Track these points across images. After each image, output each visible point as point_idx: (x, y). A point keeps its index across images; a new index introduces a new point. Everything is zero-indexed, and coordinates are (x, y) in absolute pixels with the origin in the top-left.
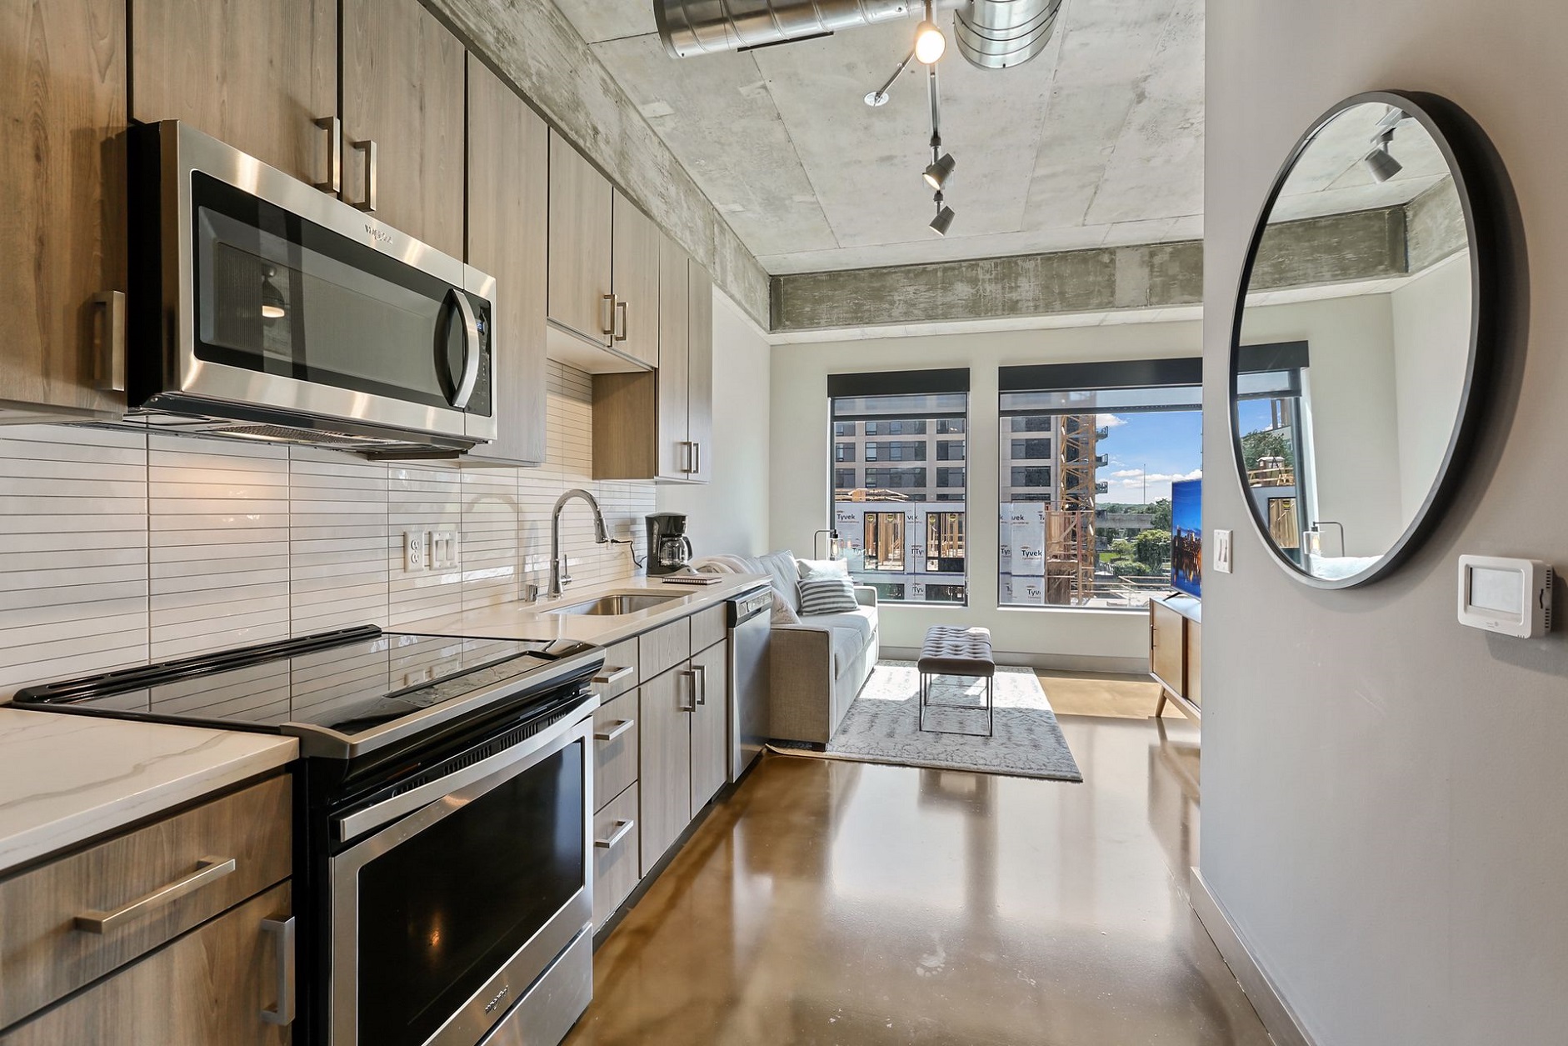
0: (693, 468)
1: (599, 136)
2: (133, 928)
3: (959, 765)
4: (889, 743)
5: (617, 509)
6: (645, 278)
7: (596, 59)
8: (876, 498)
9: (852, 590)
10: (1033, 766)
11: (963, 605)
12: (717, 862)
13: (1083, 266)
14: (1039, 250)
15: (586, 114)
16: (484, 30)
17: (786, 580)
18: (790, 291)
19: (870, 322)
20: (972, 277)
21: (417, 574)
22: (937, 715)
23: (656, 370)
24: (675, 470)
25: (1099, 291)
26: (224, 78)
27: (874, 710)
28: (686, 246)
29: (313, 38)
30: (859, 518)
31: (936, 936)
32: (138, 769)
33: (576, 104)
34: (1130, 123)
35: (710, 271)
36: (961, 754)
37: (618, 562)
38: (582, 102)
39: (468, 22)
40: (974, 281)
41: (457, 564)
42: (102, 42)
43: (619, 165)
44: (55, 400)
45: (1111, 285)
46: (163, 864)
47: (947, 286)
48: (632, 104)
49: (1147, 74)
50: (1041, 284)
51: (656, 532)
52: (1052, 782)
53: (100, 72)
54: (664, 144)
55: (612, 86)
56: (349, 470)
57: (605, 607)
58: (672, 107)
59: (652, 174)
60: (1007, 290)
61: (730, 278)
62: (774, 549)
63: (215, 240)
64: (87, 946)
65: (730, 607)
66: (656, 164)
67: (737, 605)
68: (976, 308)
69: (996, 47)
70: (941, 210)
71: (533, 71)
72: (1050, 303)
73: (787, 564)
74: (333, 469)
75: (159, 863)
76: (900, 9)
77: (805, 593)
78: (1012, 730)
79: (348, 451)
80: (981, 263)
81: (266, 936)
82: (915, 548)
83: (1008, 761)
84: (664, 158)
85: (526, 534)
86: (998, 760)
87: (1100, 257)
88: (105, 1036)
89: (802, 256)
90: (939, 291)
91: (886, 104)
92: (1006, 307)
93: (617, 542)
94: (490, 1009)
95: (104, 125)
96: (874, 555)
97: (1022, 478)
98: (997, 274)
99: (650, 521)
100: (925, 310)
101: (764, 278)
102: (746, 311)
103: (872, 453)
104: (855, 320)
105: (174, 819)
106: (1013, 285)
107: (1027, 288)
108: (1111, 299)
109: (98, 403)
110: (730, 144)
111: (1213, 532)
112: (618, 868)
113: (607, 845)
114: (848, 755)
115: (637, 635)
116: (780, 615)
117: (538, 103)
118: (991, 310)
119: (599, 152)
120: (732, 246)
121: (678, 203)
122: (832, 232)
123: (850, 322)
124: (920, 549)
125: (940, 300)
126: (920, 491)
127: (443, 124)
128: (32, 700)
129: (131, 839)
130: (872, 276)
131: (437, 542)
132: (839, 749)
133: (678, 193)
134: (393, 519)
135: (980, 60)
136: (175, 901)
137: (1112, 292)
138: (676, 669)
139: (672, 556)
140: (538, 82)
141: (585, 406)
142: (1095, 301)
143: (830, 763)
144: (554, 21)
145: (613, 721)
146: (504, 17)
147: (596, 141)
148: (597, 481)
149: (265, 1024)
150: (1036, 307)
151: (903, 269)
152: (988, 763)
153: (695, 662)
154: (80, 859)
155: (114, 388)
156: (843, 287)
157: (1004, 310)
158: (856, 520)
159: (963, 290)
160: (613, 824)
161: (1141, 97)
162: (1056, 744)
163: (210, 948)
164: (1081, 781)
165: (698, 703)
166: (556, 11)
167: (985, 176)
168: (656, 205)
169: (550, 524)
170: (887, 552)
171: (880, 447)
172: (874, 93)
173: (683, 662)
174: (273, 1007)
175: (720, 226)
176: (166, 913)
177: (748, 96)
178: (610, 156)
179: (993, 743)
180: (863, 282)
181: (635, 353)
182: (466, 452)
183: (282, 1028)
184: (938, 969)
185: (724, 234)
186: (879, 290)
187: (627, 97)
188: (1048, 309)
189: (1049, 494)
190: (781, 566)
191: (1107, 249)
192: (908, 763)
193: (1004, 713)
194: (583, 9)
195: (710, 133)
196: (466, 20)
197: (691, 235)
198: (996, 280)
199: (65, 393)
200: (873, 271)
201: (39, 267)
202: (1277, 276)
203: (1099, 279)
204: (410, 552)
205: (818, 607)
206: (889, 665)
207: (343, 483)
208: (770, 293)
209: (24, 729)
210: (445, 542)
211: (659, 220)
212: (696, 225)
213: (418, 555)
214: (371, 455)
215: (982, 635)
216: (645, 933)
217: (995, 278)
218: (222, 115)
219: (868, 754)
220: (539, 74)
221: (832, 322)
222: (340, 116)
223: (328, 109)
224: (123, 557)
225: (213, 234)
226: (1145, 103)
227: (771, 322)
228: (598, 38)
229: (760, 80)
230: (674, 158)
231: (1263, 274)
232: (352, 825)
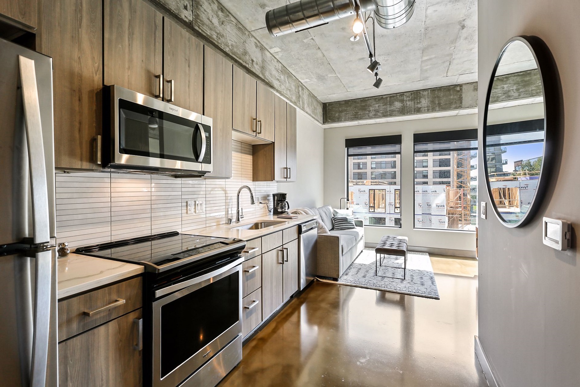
0: (288, 177)
1: (254, 63)
2: (98, 316)
3: (389, 290)
4: (363, 280)
5: (262, 191)
6: (269, 111)
7: (253, 36)
8: (375, 183)
9: (354, 221)
10: (420, 292)
11: (400, 227)
12: (294, 318)
13: (448, 92)
14: (429, 87)
15: (249, 56)
16: (213, 34)
17: (328, 217)
18: (330, 108)
19: (361, 119)
20: (401, 99)
21: (191, 215)
22: (384, 270)
23: (274, 143)
24: (282, 178)
25: (455, 102)
26: (129, 68)
27: (360, 267)
28: (288, 96)
29: (155, 51)
30: (367, 191)
31: (367, 351)
32: (101, 272)
33: (245, 53)
34: (460, 37)
35: (298, 104)
36: (391, 286)
37: (262, 210)
38: (248, 52)
39: (207, 33)
40: (402, 101)
41: (204, 211)
42: (96, 65)
43: (261, 72)
44: (84, 168)
45: (461, 99)
46: (106, 300)
47: (391, 104)
48: (266, 49)
49: (464, 18)
50: (430, 101)
51: (276, 199)
52: (427, 299)
53: (95, 73)
54: (279, 61)
55: (259, 44)
56: (169, 182)
57: (256, 226)
58: (280, 49)
59: (274, 72)
60: (416, 104)
61: (306, 106)
62: (325, 205)
63: (125, 117)
64: (87, 320)
65: (299, 227)
66: (276, 69)
67: (302, 227)
68: (403, 111)
69: (390, 21)
70: (377, 79)
71: (230, 44)
72: (434, 108)
73: (329, 211)
74: (164, 182)
75: (105, 299)
76: (351, 13)
77: (335, 222)
78: (414, 277)
79: (169, 176)
80: (405, 94)
81: (135, 324)
82: (390, 204)
83: (409, 289)
84: (279, 66)
85: (228, 201)
86: (406, 288)
87: (456, 88)
88: (91, 345)
89: (334, 95)
90: (388, 105)
91: (359, 40)
92: (416, 110)
93: (262, 203)
94: (204, 356)
95: (96, 88)
96: (373, 206)
97: (438, 175)
98: (412, 98)
99: (274, 195)
100: (383, 113)
101: (320, 104)
102: (313, 117)
103: (374, 166)
104: (355, 118)
105: (109, 287)
106: (418, 101)
107: (424, 102)
108: (461, 105)
109: (95, 167)
110: (303, 59)
111: (481, 203)
112: (254, 317)
113: (248, 308)
114: (346, 283)
115: (261, 237)
116: (321, 230)
117: (232, 55)
118: (410, 112)
119: (254, 68)
120: (307, 94)
121: (284, 81)
122: (344, 86)
123: (353, 119)
124: (392, 204)
125: (388, 109)
126: (394, 180)
127: (196, 70)
128: (80, 251)
129: (98, 292)
130: (362, 101)
131: (197, 204)
132: (343, 281)
133: (284, 78)
134: (183, 197)
135: (386, 26)
136: (110, 310)
137: (461, 102)
138: (277, 249)
139: (282, 208)
140: (232, 48)
141: (250, 156)
142: (454, 106)
143: (340, 286)
144: (237, 26)
145: (251, 266)
146: (220, 29)
147: (253, 65)
148: (255, 182)
149: (135, 349)
150: (428, 110)
151: (374, 98)
152: (401, 289)
153: (284, 246)
154: (85, 296)
155: (98, 163)
156: (350, 106)
157: (415, 112)
158: (366, 192)
159: (398, 105)
160: (251, 301)
161: (463, 27)
162: (431, 284)
163: (119, 325)
164: (439, 299)
165: (285, 261)
166: (238, 23)
167: (402, 62)
168: (276, 84)
169: (236, 197)
170: (379, 205)
171: (377, 163)
172: (354, 37)
173: (280, 246)
174: (137, 345)
175: (302, 87)
176: (107, 313)
177: (307, 42)
178: (258, 69)
179: (405, 282)
180: (358, 104)
181: (265, 137)
182: (204, 175)
183: (140, 351)
184: (365, 363)
185: (304, 90)
186: (364, 106)
187: (265, 47)
188: (433, 110)
189: (450, 181)
190: (326, 211)
191: (458, 85)
192: (369, 288)
193: (412, 271)
194: (247, 21)
195: (295, 56)
196: (206, 32)
197: (290, 92)
198: (411, 100)
199: (86, 165)
200: (362, 99)
201: (80, 130)
202: (538, 91)
203: (455, 97)
204: (189, 207)
205: (340, 227)
206: (369, 250)
207: (168, 185)
208: (323, 110)
209: (76, 260)
210: (200, 204)
211: (277, 88)
212: (292, 88)
213: (191, 208)
214: (176, 176)
215: (404, 240)
216: (263, 340)
217: (411, 99)
218: (128, 79)
219: (354, 283)
220: (232, 45)
221: (346, 119)
222: (163, 74)
223: (159, 72)
224: (103, 210)
225: (124, 116)
226: (465, 29)
227: (323, 120)
228: (253, 29)
229: (311, 37)
230: (283, 65)
231: (532, 90)
232: (159, 293)
